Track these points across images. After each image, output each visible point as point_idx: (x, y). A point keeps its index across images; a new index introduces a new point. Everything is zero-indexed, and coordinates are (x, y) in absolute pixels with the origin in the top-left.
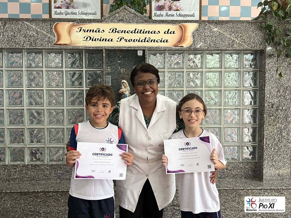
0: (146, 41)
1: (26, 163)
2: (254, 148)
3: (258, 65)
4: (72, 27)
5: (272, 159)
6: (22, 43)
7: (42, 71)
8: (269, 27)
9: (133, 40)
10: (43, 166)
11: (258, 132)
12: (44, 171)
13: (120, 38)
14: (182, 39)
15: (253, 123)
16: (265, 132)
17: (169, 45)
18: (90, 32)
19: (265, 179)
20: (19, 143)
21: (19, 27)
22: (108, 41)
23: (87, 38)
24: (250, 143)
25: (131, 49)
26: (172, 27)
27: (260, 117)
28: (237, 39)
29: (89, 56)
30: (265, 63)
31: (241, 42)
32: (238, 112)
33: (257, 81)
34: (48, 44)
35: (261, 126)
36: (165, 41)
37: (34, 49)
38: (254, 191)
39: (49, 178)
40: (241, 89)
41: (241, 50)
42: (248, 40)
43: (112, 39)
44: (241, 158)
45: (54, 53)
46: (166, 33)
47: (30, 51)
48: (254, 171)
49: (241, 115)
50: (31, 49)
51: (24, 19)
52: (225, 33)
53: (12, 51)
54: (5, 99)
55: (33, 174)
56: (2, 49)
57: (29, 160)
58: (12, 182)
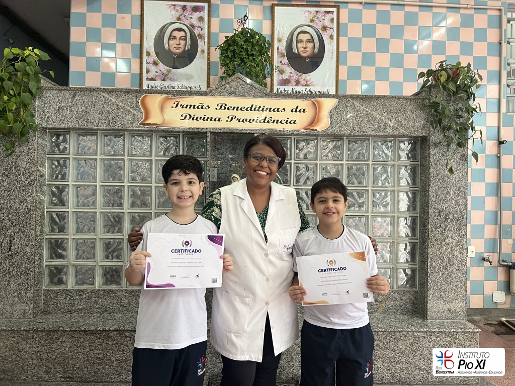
0: (266, 121)
1: (97, 288)
2: (413, 271)
3: (419, 157)
4: (165, 101)
5: (440, 287)
6: (97, 122)
7: (123, 160)
8: (435, 105)
9: (248, 120)
10: (120, 292)
11: (419, 249)
12: (121, 299)
13: (230, 117)
14: (314, 121)
15: (412, 236)
16: (430, 249)
17: (297, 127)
18: (190, 108)
19: (431, 316)
20: (88, 259)
21: (94, 100)
22: (215, 120)
23: (185, 117)
24: (407, 265)
25: (246, 132)
26: (302, 104)
27: (422, 228)
28: (391, 121)
29: (188, 141)
30: (429, 154)
31: (396, 126)
32: (392, 222)
33: (417, 178)
34: (132, 123)
35: (424, 240)
36: (292, 122)
37: (113, 130)
38: (415, 334)
39: (127, 309)
40: (395, 189)
41: (396, 137)
42: (406, 122)
43: (220, 119)
44: (395, 284)
45: (140, 136)
46: (294, 110)
47: (107, 133)
48: (414, 304)
49: (396, 225)
50: (109, 130)
51: (100, 89)
52: (374, 113)
53: (84, 132)
54: (71, 197)
55: (105, 303)
56: (70, 129)
57: (101, 283)
58: (75, 314)
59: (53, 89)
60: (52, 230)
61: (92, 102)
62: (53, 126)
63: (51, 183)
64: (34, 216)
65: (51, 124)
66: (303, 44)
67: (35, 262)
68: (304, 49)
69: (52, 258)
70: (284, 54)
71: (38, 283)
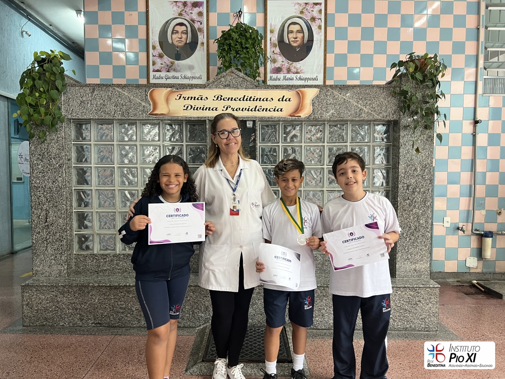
0: (257, 110)
1: (118, 253)
3: (391, 139)
4: (170, 94)
5: (407, 251)
6: (113, 113)
7: (136, 145)
8: (404, 93)
9: (241, 109)
13: (226, 107)
14: (298, 109)
17: (284, 114)
18: (191, 99)
19: (399, 275)
20: (109, 229)
21: (110, 94)
22: (212, 110)
23: (188, 107)
26: (287, 94)
28: (366, 107)
29: (190, 128)
30: (400, 136)
31: (370, 111)
33: (390, 157)
34: (142, 114)
36: (279, 110)
37: (127, 120)
41: (371, 121)
42: (379, 108)
43: (216, 108)
45: (150, 124)
46: (280, 100)
47: (122, 122)
50: (123, 120)
51: (115, 84)
52: (351, 100)
53: (102, 122)
54: (94, 178)
55: (125, 265)
56: (90, 119)
57: (121, 249)
58: (101, 274)
59: (75, 86)
60: (80, 205)
61: (108, 96)
62: (77, 118)
63: (76, 165)
64: (65, 193)
65: (74, 116)
66: (294, 35)
67: (67, 231)
68: (294, 39)
69: (80, 227)
70: (276, 44)
71: (70, 249)
